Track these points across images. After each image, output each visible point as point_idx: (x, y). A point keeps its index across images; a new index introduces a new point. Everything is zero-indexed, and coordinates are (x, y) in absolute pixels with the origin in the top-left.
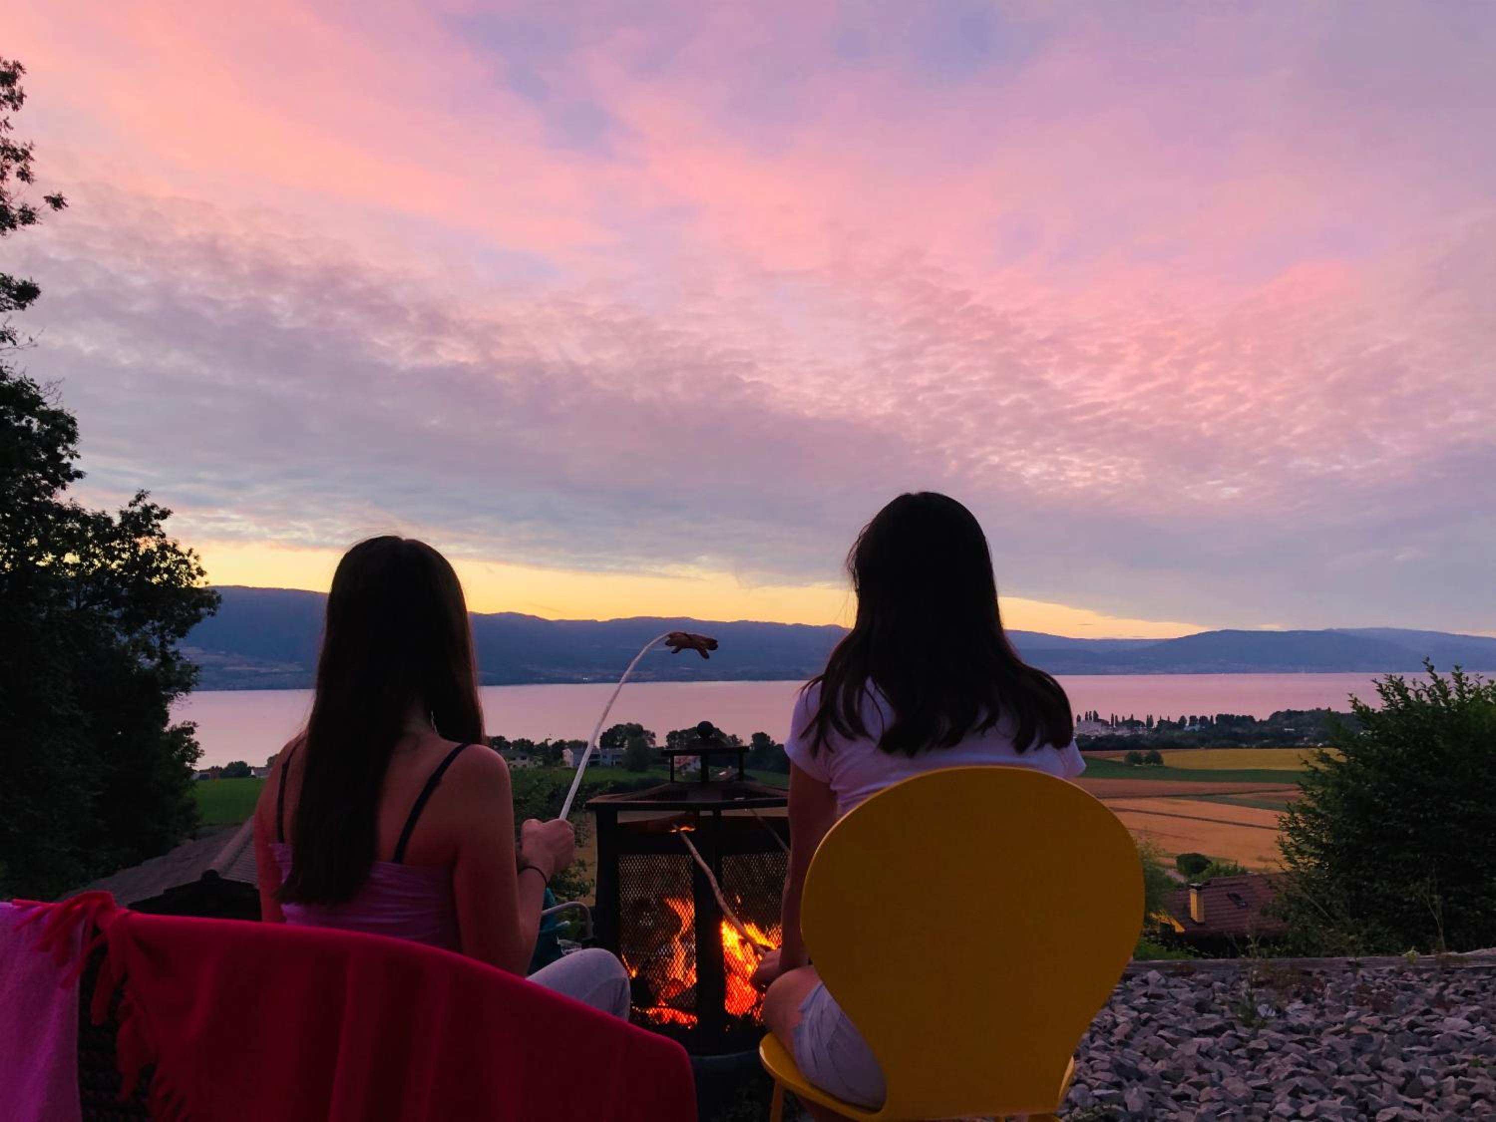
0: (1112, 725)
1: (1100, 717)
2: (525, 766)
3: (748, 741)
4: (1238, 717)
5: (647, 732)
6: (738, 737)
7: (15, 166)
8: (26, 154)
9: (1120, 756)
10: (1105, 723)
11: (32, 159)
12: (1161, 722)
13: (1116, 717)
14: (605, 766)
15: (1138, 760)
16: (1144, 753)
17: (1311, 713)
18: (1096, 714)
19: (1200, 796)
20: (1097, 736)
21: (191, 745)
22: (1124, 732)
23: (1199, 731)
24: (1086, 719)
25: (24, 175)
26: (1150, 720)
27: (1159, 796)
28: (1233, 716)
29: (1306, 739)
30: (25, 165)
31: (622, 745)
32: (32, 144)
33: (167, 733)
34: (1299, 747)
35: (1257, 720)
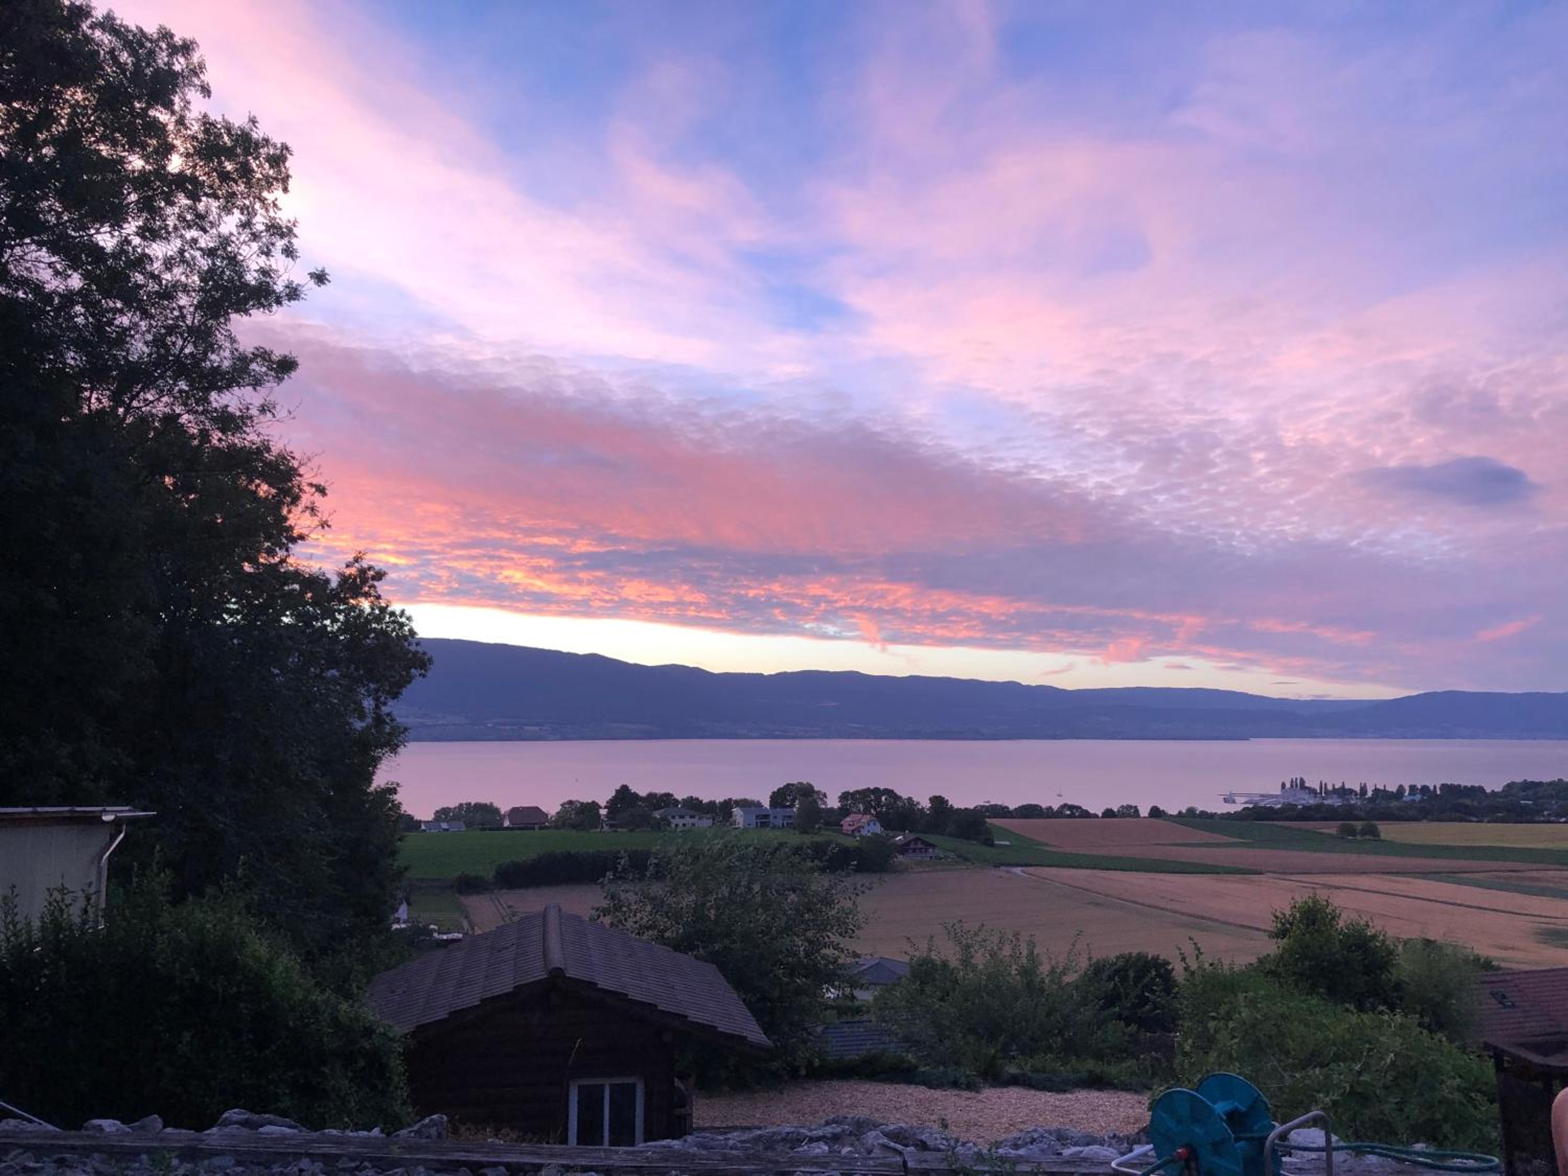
0: (1321, 793)
1: (1307, 785)
2: (693, 825)
3: (925, 804)
4: (1465, 787)
5: (818, 792)
6: (914, 799)
7: (280, 243)
8: (290, 230)
9: (1331, 828)
10: (1312, 791)
11: (296, 236)
12: (1376, 791)
13: (1326, 785)
14: (775, 827)
15: (1353, 832)
16: (1359, 825)
17: (1551, 784)
18: (1302, 781)
19: (1426, 874)
20: (1303, 805)
21: (394, 805)
22: (1336, 802)
23: (1420, 802)
24: (1292, 786)
25: (289, 252)
26: (1364, 790)
27: (1377, 873)
28: (1459, 786)
29: (1546, 813)
30: (289, 242)
31: (792, 806)
32: (296, 221)
33: (371, 793)
34: (1538, 822)
35: (1488, 791)
